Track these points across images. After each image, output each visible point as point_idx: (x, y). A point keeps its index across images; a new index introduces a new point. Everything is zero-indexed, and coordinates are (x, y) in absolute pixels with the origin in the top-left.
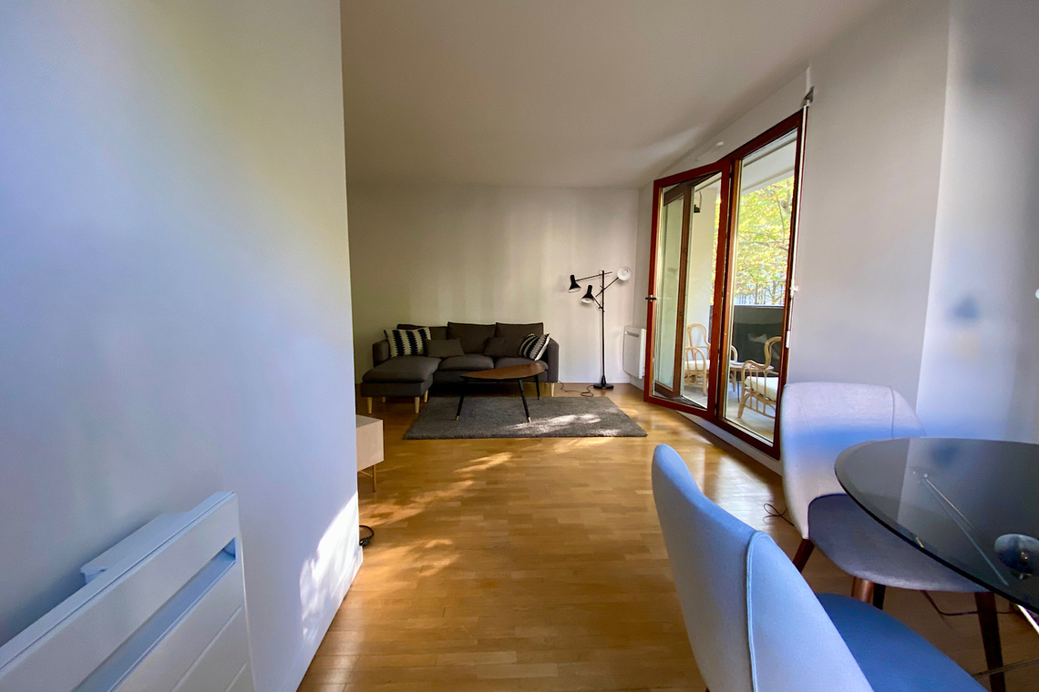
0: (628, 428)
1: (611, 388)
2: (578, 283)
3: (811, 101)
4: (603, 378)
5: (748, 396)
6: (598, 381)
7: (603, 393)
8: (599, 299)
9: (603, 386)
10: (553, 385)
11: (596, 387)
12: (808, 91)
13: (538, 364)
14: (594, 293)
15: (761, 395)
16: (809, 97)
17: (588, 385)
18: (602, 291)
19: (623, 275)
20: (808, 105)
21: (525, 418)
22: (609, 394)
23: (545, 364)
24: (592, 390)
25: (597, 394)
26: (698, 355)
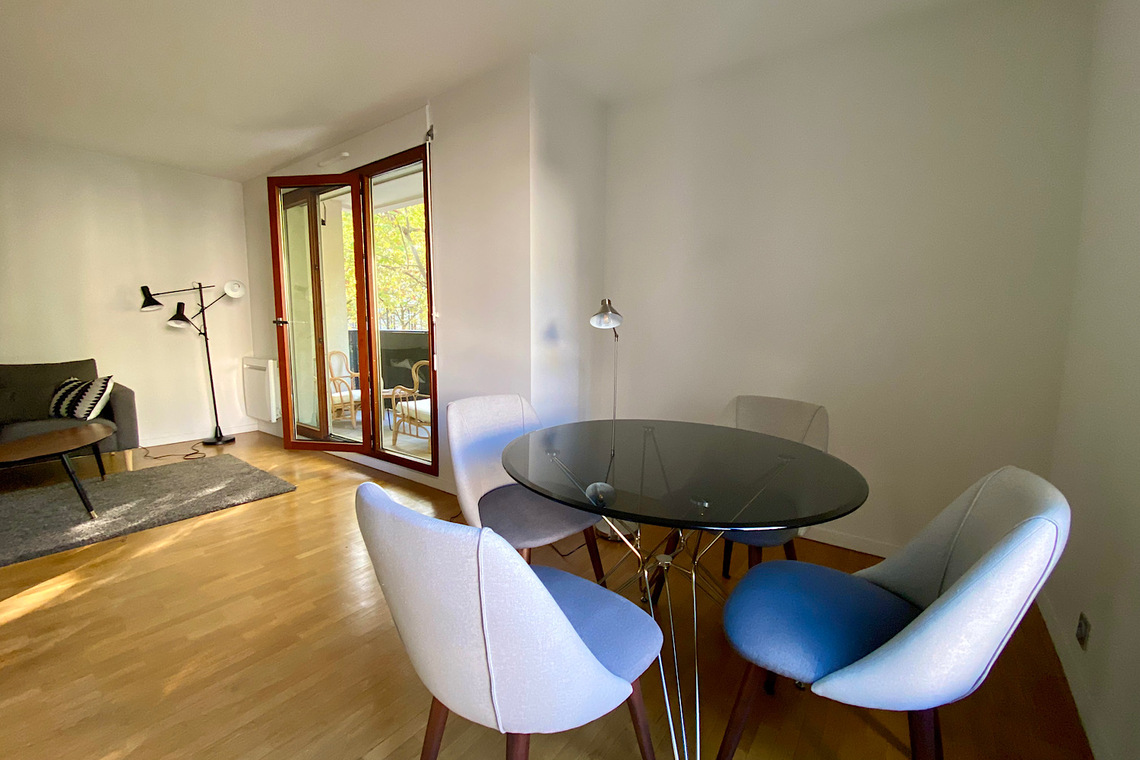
0: (267, 486)
1: (232, 441)
2: (156, 298)
3: (432, 138)
4: (218, 429)
5: (400, 422)
6: (209, 435)
7: (221, 450)
8: (198, 322)
9: (218, 440)
10: (129, 454)
11: (207, 444)
12: (428, 128)
13: (94, 425)
14: (187, 313)
15: (412, 418)
16: (430, 134)
17: (193, 444)
18: (202, 311)
19: (233, 290)
20: (430, 140)
21: (83, 514)
22: (228, 450)
23: (109, 423)
24: (202, 449)
25: (210, 452)
26: (343, 386)
